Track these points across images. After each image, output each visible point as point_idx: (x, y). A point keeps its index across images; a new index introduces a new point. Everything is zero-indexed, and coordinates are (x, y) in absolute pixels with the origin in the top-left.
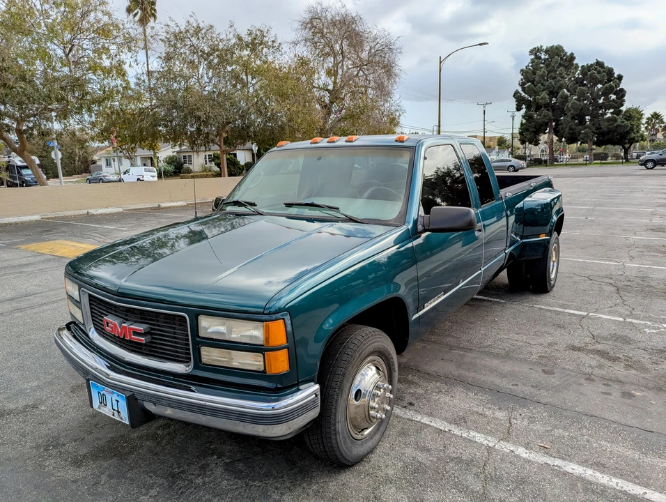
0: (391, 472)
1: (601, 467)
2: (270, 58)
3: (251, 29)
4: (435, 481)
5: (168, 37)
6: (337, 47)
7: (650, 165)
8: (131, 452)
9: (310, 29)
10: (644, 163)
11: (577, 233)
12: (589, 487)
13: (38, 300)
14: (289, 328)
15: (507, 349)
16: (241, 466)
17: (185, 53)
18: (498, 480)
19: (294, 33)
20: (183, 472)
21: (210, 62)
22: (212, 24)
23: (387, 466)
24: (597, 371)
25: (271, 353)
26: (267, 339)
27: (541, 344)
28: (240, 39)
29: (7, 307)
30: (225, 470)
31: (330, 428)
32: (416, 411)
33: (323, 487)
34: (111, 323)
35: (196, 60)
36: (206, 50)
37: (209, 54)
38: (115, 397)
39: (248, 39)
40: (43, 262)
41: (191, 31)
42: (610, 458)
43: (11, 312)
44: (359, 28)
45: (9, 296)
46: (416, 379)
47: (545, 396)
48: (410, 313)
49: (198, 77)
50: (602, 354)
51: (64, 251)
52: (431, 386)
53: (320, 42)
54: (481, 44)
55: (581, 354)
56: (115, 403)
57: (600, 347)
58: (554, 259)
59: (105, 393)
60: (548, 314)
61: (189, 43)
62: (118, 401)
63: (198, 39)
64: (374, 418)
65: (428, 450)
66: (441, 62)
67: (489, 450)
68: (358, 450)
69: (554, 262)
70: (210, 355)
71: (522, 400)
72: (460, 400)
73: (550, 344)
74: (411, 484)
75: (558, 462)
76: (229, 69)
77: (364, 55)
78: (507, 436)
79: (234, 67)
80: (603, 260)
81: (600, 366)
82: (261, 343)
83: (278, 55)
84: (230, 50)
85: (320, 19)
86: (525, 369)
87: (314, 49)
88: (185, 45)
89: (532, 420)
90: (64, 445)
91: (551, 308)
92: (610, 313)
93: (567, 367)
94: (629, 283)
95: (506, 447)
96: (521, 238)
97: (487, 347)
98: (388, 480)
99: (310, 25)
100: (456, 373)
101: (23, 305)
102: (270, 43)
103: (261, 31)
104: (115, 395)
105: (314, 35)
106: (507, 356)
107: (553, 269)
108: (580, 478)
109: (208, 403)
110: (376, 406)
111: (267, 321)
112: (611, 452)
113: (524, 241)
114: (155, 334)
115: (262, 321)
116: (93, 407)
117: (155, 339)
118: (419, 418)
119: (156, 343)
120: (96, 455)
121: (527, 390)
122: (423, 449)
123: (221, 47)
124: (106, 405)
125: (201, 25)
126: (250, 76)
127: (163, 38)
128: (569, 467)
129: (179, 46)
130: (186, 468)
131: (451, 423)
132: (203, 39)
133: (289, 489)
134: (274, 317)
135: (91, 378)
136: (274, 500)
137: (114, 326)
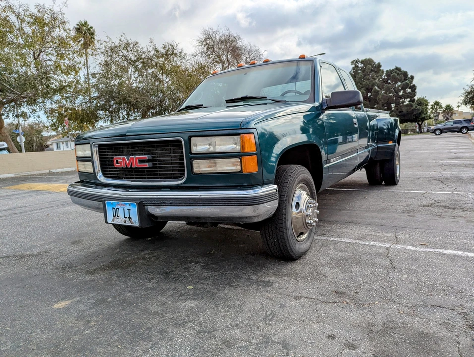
0: (323, 262)
1: (469, 250)
2: (179, 64)
3: (165, 44)
4: (356, 263)
5: (106, 50)
6: (224, 58)
7: (438, 132)
8: (129, 266)
9: (205, 45)
10: (434, 132)
12: (464, 258)
14: (257, 141)
17: (118, 61)
18: (399, 260)
19: (194, 48)
21: (136, 67)
22: (137, 41)
23: (319, 260)
24: (444, 214)
25: (247, 157)
26: (243, 147)
27: (402, 206)
28: (157, 51)
30: (203, 268)
32: (328, 236)
33: (278, 271)
34: (120, 159)
35: (127, 66)
36: (134, 58)
37: (135, 62)
38: (128, 207)
39: (164, 51)
41: (123, 46)
44: (239, 43)
47: (414, 225)
48: (323, 162)
49: (128, 77)
50: (445, 207)
52: (334, 226)
53: (212, 54)
54: (321, 54)
55: (430, 208)
56: (127, 211)
57: (441, 204)
58: (397, 162)
59: (118, 207)
60: (400, 194)
61: (121, 54)
62: (129, 210)
63: (128, 51)
64: (309, 223)
65: (345, 251)
67: (387, 248)
68: (299, 248)
69: (397, 164)
70: (201, 167)
71: (401, 228)
72: (356, 230)
73: (407, 206)
75: (437, 250)
76: (150, 71)
78: (397, 241)
79: (153, 70)
80: (426, 171)
81: (446, 212)
82: (238, 151)
83: (184, 61)
84: (150, 59)
85: (212, 39)
87: (208, 59)
88: (119, 55)
89: (410, 235)
90: (77, 266)
91: (400, 191)
92: (441, 191)
93: (424, 213)
94: (447, 179)
95: (400, 247)
96: (377, 144)
97: (365, 209)
98: (322, 265)
99: (204, 43)
100: (349, 219)
102: (178, 54)
103: (172, 46)
104: (128, 205)
105: (208, 49)
106: (381, 210)
107: (397, 169)
108: (455, 255)
110: (311, 214)
111: (242, 134)
112: (471, 244)
113: (379, 146)
114: (155, 161)
115: (239, 134)
116: (107, 222)
117: (156, 164)
118: (332, 239)
119: (156, 167)
120: (103, 269)
121: (402, 224)
122: (341, 251)
123: (144, 56)
124: (119, 217)
125: (130, 41)
126: (164, 76)
127: (103, 51)
128: (446, 252)
129: (114, 55)
130: (173, 269)
131: (355, 240)
132: (131, 50)
133: (254, 273)
134: (247, 131)
135: (106, 199)
136: (246, 278)
137: (122, 161)
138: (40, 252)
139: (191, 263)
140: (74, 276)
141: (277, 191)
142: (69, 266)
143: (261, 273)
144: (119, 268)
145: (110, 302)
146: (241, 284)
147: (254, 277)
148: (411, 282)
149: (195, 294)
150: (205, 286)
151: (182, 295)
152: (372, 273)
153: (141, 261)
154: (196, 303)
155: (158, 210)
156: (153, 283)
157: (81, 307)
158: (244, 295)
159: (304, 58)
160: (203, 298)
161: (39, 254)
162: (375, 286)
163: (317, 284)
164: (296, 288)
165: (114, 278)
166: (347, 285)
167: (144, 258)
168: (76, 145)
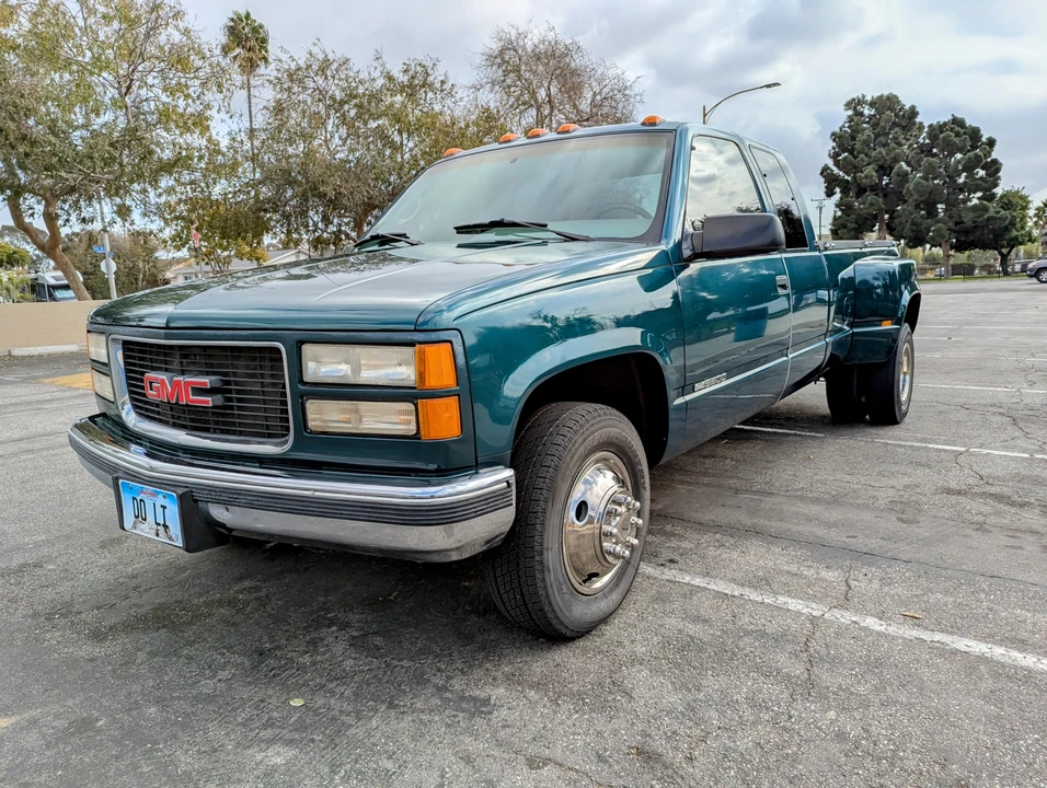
0: (640, 649)
1: (1022, 645)
2: (437, 108)
3: (407, 62)
4: (721, 661)
5: (280, 76)
6: (542, 94)
8: (190, 623)
9: (499, 66)
10: (1036, 275)
11: (937, 355)
12: (999, 670)
14: (461, 360)
15: (834, 493)
16: (378, 640)
17: (305, 101)
18: (834, 662)
19: (475, 71)
20: (278, 648)
21: (344, 115)
22: (348, 57)
23: (632, 642)
24: (992, 520)
26: (421, 376)
27: (892, 487)
28: (390, 78)
29: (12, 448)
30: (351, 645)
31: (533, 557)
32: (680, 570)
33: (521, 669)
34: (157, 382)
35: (323, 112)
36: (339, 95)
37: (342, 103)
38: (160, 501)
39: (404, 79)
40: (75, 397)
41: (315, 67)
42: (1034, 633)
43: (16, 454)
44: (577, 62)
45: (17, 436)
46: (679, 530)
47: (905, 550)
48: (671, 393)
49: (326, 137)
50: (999, 498)
52: (705, 538)
53: (515, 86)
54: (769, 86)
55: (961, 499)
56: (159, 510)
57: (993, 490)
58: (905, 369)
59: (143, 496)
60: (899, 450)
61: (312, 85)
62: (164, 507)
63: (326, 78)
64: (610, 553)
65: (706, 621)
66: (705, 115)
67: (813, 620)
68: (580, 611)
69: (905, 374)
70: (325, 416)
71: (868, 556)
72: (756, 556)
73: (907, 487)
74: (677, 666)
75: (938, 637)
76: (373, 124)
77: (585, 105)
78: (845, 601)
79: (380, 122)
80: (983, 386)
81: (997, 513)
82: (411, 384)
83: (448, 102)
84: (375, 97)
85: (515, 50)
86: (867, 516)
87: (505, 97)
88: (305, 88)
89: (886, 581)
90: (80, 613)
91: (904, 443)
92: (1005, 448)
93: (940, 515)
94: (1031, 413)
95: (846, 617)
96: (851, 325)
97: (798, 490)
98: (635, 660)
99: (499, 60)
100: (748, 521)
102: (438, 85)
103: (424, 67)
104: (160, 496)
105: (506, 73)
106: (835, 501)
107: (904, 386)
108: (982, 659)
110: (615, 531)
111: (421, 343)
112: (1034, 624)
113: (855, 330)
114: (230, 391)
115: (411, 344)
116: (124, 529)
117: (230, 400)
118: (687, 579)
119: (232, 408)
120: (130, 626)
121: (874, 544)
122: (697, 619)
123: (361, 90)
124: (145, 520)
125: (331, 57)
126: (405, 136)
127: (272, 78)
128: (962, 644)
129: (296, 89)
130: (283, 641)
131: (743, 585)
132: (333, 77)
133: (462, 671)
134: (433, 336)
135: (120, 474)
136: (436, 686)
137: (161, 384)
138: (24, 566)
139: (329, 626)
140: (59, 642)
141: (509, 485)
142: (61, 613)
143: (478, 673)
144: (164, 626)
145: (100, 730)
146: (418, 705)
147: (457, 684)
148: (841, 736)
149: (301, 727)
150: (333, 701)
151: (269, 724)
152: (751, 701)
153: (222, 610)
154: (290, 752)
156: (220, 680)
157: (32, 740)
158: (413, 739)
159: (654, 124)
160: (313, 741)
161: (21, 569)
162: (745, 743)
163: (600, 722)
164: (544, 728)
165: (141, 656)
166: (674, 733)
167: (231, 603)
168: (88, 332)
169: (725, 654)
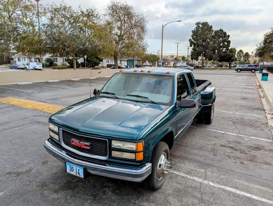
0: (170, 192)
1: (237, 188)
2: (95, 22)
3: (88, 9)
5: (52, 10)
6: (122, 18)
7: (239, 71)
8: (75, 188)
9: (112, 10)
10: (237, 70)
12: (234, 195)
13: (12, 125)
14: (144, 145)
15: (200, 146)
16: (117, 191)
17: (59, 17)
18: (205, 193)
19: (105, 11)
20: (97, 194)
21: (70, 21)
22: (71, 6)
23: (168, 190)
24: (231, 154)
25: (138, 153)
26: (137, 149)
28: (83, 13)
30: (112, 193)
31: (153, 177)
32: (173, 170)
33: (148, 198)
34: (75, 141)
35: (64, 20)
36: (68, 16)
37: (69, 18)
39: (86, 13)
41: (62, 8)
42: (239, 185)
44: (132, 11)
46: (171, 158)
47: (215, 164)
48: (174, 136)
49: (65, 28)
50: (232, 148)
51: (14, 102)
52: (177, 160)
54: (179, 21)
55: (225, 148)
56: (77, 170)
57: (231, 145)
58: (212, 112)
59: (73, 166)
60: (212, 132)
61: (61, 13)
62: (79, 170)
63: (65, 11)
64: (165, 173)
65: (181, 184)
66: (163, 27)
67: (201, 183)
68: (159, 185)
70: (115, 154)
71: (208, 165)
72: (187, 166)
73: (214, 144)
74: (178, 196)
75: (223, 187)
76: (78, 25)
77: (133, 22)
78: (206, 178)
79: (80, 24)
80: (227, 111)
81: (232, 152)
82: (135, 150)
83: (99, 20)
84: (78, 17)
85: (116, 6)
86: (207, 153)
87: (112, 18)
88: (59, 14)
89: (213, 172)
90: (48, 185)
91: (212, 130)
92: (232, 132)
93: (221, 153)
94: (237, 121)
95: (206, 182)
96: (203, 105)
97: (193, 145)
98: (169, 195)
99: (111, 8)
100: (184, 155)
101: (6, 127)
102: (95, 15)
103: (92, 10)
104: (78, 167)
105: (113, 12)
106: (200, 149)
107: (212, 115)
108: (231, 192)
109: (115, 171)
110: (166, 169)
111: (137, 142)
112: (239, 183)
114: (92, 146)
115: (135, 142)
116: (66, 172)
118: (175, 172)
119: (93, 149)
120: (62, 189)
121: (209, 162)
122: (179, 184)
123: (74, 15)
124: (73, 171)
125: (67, 6)
128: (227, 188)
129: (56, 14)
130: (98, 192)
131: (186, 174)
132: (67, 11)
133: (137, 198)
134: (140, 141)
135: (67, 161)
136: (133, 203)
137: (76, 143)
139: (106, 187)
141: (151, 167)
143: (140, 199)
144: (70, 189)
147: (137, 202)
155: (93, 172)
156: (89, 203)
168: (49, 122)
169: (186, 193)
